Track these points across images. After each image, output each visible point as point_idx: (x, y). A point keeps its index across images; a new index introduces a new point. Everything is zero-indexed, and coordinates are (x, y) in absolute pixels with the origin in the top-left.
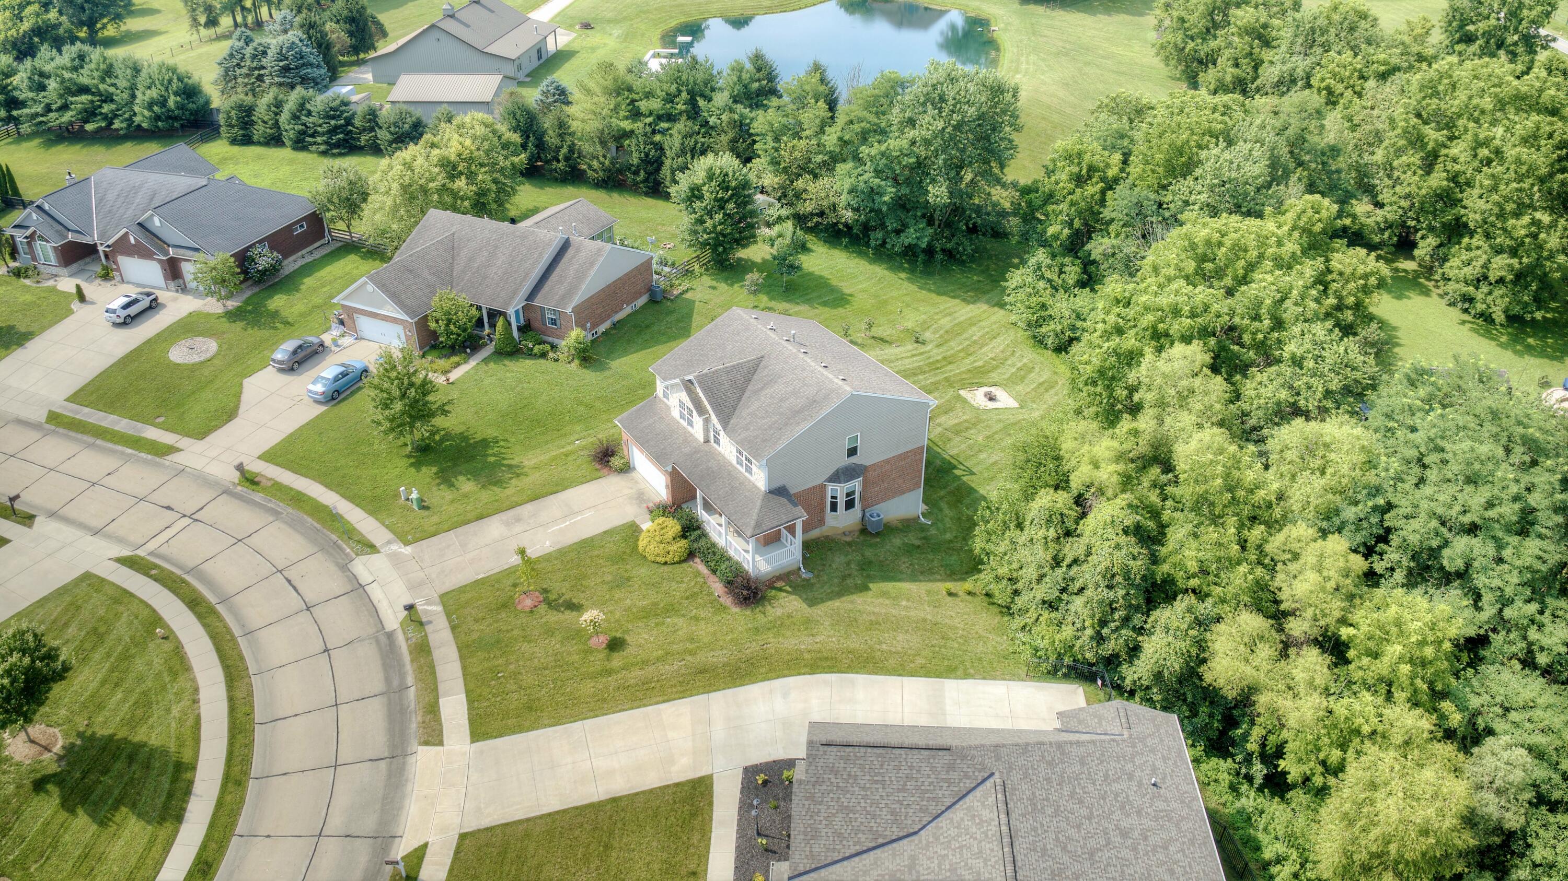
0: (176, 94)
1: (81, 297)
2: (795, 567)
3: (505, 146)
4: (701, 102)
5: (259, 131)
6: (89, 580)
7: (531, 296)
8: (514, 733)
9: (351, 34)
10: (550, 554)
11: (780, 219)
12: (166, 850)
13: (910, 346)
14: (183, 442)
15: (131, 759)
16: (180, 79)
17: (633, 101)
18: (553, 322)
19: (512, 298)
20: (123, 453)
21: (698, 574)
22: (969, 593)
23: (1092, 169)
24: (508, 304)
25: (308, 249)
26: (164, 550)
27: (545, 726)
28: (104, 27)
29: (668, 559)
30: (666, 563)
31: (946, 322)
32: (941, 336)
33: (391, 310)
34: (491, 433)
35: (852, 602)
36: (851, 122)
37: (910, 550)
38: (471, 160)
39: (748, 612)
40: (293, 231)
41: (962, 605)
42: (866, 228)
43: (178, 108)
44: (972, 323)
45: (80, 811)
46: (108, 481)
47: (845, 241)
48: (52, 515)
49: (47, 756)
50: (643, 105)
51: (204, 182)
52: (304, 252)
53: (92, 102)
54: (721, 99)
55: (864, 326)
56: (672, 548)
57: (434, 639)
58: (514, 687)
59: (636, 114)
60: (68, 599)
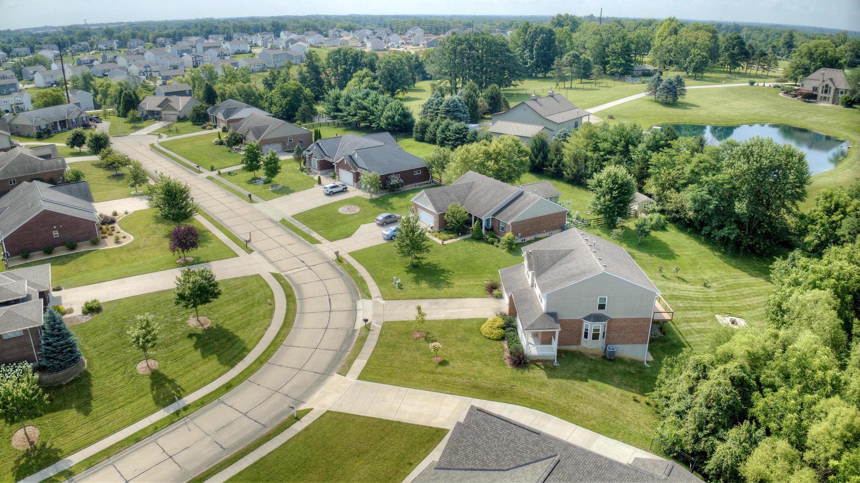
0: (399, 115)
1: (320, 182)
2: (552, 358)
3: (520, 152)
4: (631, 147)
5: (428, 136)
6: (258, 277)
7: (495, 215)
8: (377, 382)
9: (490, 105)
10: (441, 320)
11: (654, 211)
12: (220, 376)
13: (699, 287)
14: (325, 241)
15: (229, 340)
16: (403, 109)
17: (597, 143)
18: (503, 229)
19: (485, 213)
20: (299, 239)
21: (502, 347)
22: (648, 404)
23: (837, 206)
24: (483, 215)
25: (420, 183)
26: (292, 276)
27: (391, 384)
28: (398, 93)
29: (491, 336)
30: (489, 338)
31: (730, 281)
32: (723, 287)
33: (431, 208)
34: (447, 267)
35: (573, 384)
36: (701, 162)
37: (625, 374)
38: (499, 154)
39: (515, 370)
40: (413, 173)
41: (639, 407)
42: (702, 224)
43: (398, 121)
44: (747, 285)
45: (199, 350)
46: (288, 247)
47: (689, 230)
48: (260, 253)
49: (201, 327)
50: (601, 145)
51: (382, 144)
52: (417, 184)
53: (366, 114)
54: (641, 147)
55: (674, 269)
56: (494, 332)
57: (370, 337)
58: (388, 365)
59: (596, 149)
60: (245, 280)
